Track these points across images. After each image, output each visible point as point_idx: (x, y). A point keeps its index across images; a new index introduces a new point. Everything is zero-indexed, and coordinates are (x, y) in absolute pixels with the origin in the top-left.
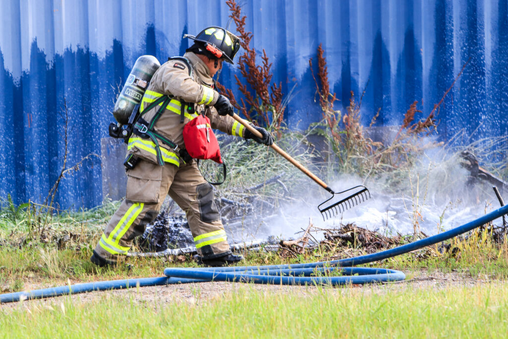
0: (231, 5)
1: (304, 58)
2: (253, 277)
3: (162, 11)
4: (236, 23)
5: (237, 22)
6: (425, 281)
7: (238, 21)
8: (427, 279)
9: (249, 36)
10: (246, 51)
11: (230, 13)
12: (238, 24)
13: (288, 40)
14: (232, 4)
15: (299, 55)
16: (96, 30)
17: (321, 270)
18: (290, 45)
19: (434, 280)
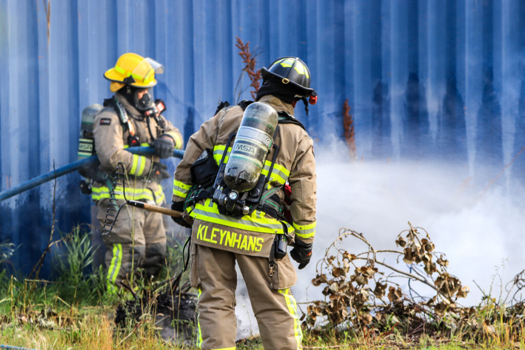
0: (244, 56)
1: (329, 115)
4: (249, 76)
5: (251, 76)
7: (253, 75)
11: (243, 65)
12: (253, 77)
14: (246, 55)
15: (322, 112)
16: (87, 80)
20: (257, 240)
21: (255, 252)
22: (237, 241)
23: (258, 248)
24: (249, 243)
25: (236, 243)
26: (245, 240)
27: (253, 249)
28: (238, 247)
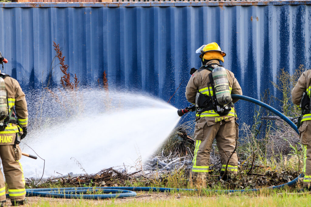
0: (57, 50)
2: (54, 194)
3: (20, 53)
4: (59, 60)
6: (147, 197)
8: (148, 196)
9: (66, 67)
10: (65, 75)
11: (57, 54)
12: (61, 60)
13: (87, 68)
15: (93, 76)
17: (91, 191)
18: (89, 71)
19: (151, 196)
20: (10, 137)
21: (10, 143)
22: (2, 139)
23: (11, 140)
24: (7, 139)
25: (2, 141)
26: (5, 139)
27: (9, 142)
28: (2, 142)
